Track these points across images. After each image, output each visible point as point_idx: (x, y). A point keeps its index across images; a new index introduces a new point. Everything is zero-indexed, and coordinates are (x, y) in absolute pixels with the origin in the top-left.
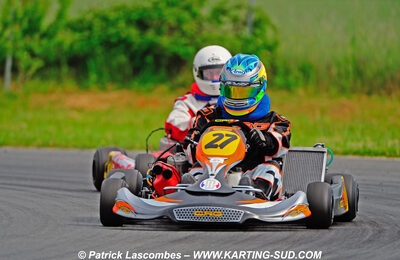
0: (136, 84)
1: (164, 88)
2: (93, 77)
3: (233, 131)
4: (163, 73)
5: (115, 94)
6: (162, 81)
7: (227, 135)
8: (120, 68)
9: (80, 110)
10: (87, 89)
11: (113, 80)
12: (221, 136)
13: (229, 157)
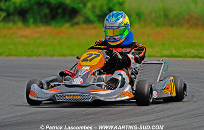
0: (53, 23)
1: (68, 25)
2: (31, 21)
3: (99, 52)
4: (67, 17)
5: (43, 29)
6: (67, 22)
7: (95, 54)
8: (45, 16)
9: (26, 37)
10: (28, 26)
11: (42, 22)
12: (91, 55)
13: (93, 66)
